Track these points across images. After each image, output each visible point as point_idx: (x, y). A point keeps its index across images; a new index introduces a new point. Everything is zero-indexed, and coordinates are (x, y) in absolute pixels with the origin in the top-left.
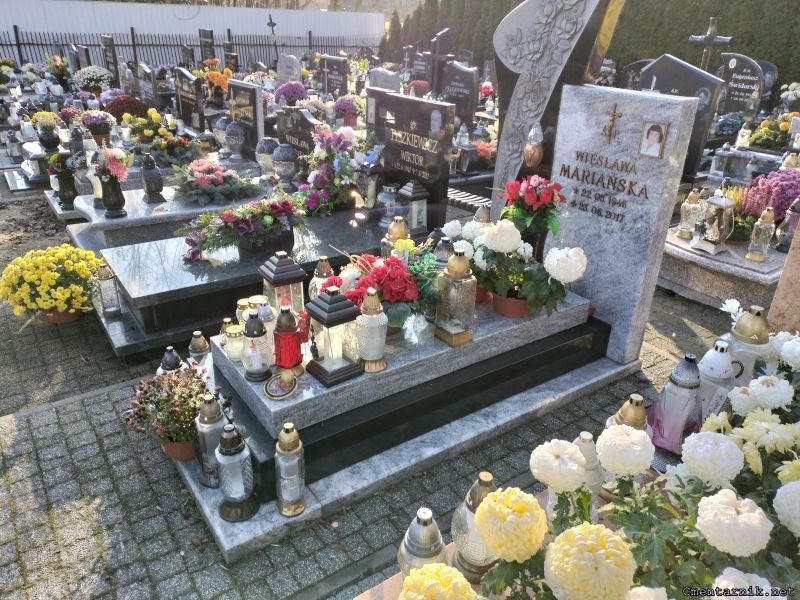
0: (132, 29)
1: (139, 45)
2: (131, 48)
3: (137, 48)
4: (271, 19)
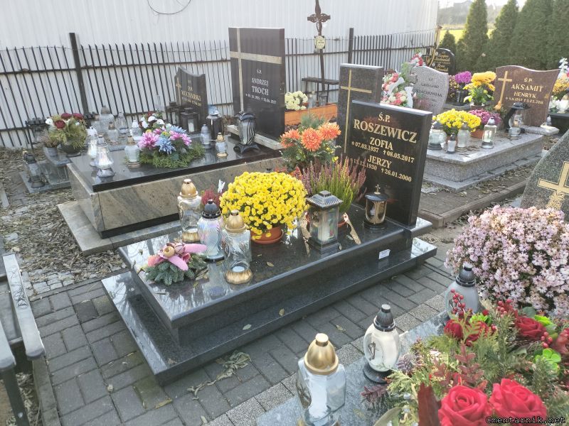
0: (72, 36)
1: (87, 68)
2: (74, 74)
3: (84, 73)
4: (318, 9)
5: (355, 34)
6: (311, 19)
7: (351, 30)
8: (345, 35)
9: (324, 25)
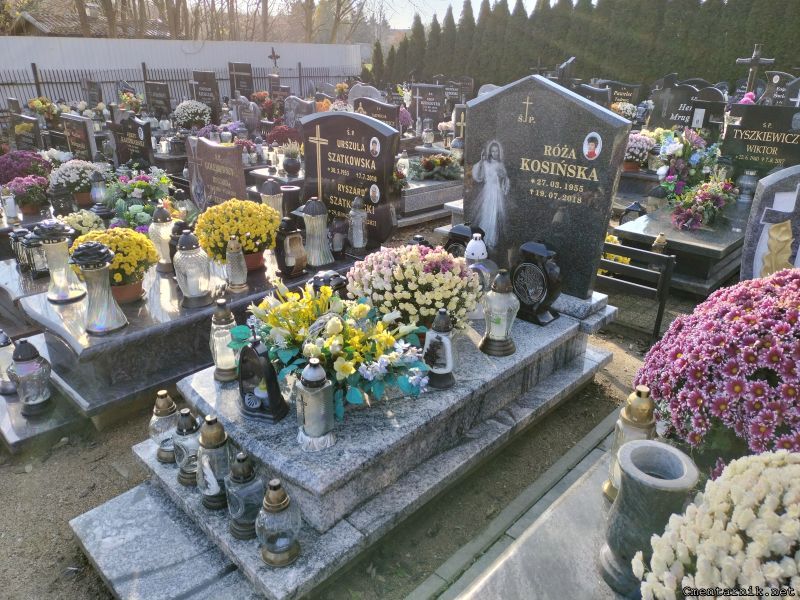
0: (144, 64)
4: (273, 52)
5: (303, 66)
6: (270, 57)
7: (300, 64)
8: (295, 66)
9: (278, 61)
